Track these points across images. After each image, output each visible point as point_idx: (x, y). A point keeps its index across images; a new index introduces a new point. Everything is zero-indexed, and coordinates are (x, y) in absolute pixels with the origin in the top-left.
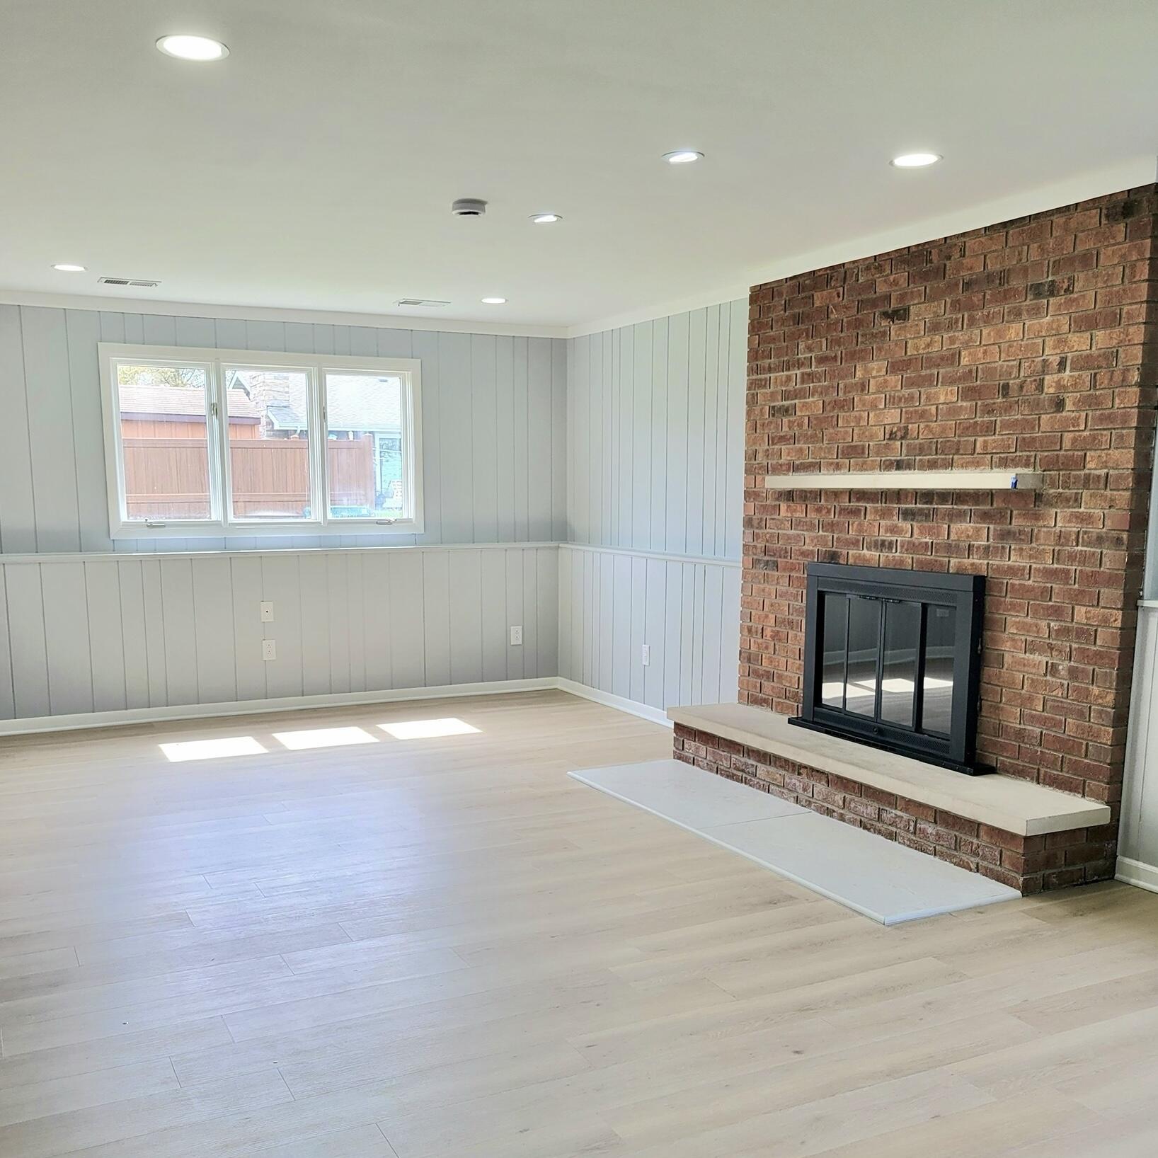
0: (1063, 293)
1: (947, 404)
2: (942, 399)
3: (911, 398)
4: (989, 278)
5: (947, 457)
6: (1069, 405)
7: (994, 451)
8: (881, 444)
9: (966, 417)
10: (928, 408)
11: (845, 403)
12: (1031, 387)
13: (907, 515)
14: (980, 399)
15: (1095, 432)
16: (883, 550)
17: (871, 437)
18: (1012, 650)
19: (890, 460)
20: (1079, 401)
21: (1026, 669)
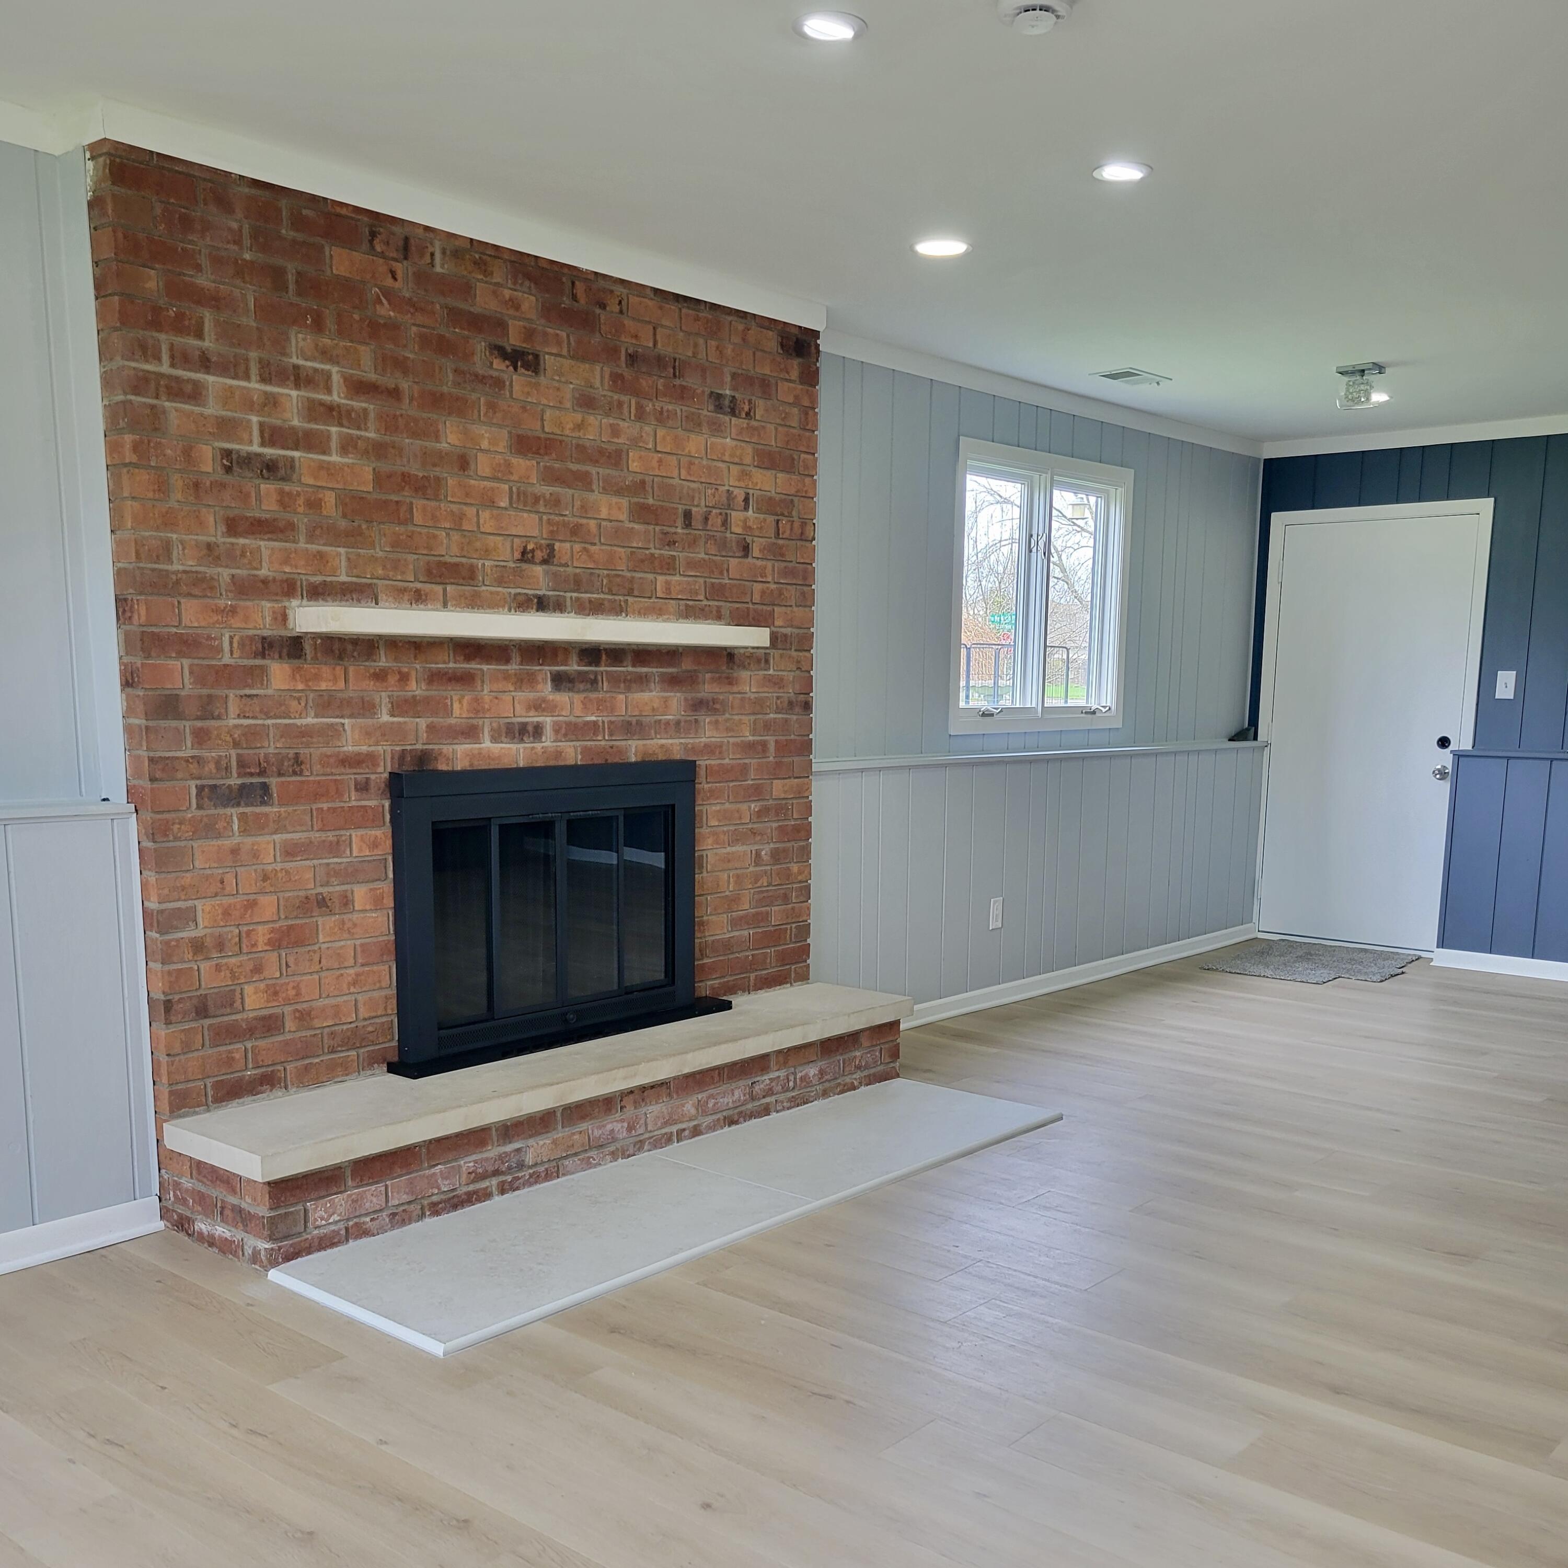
0: (743, 415)
1: (611, 521)
2: (604, 513)
3: (556, 502)
4: (660, 360)
5: (617, 598)
6: (756, 552)
7: (679, 597)
8: (504, 567)
9: (640, 545)
10: (584, 521)
11: (427, 484)
12: (716, 521)
13: (559, 681)
14: (657, 524)
15: (782, 586)
16: (525, 738)
17: (487, 553)
18: (715, 847)
19: (526, 594)
20: (764, 548)
21: (730, 865)
